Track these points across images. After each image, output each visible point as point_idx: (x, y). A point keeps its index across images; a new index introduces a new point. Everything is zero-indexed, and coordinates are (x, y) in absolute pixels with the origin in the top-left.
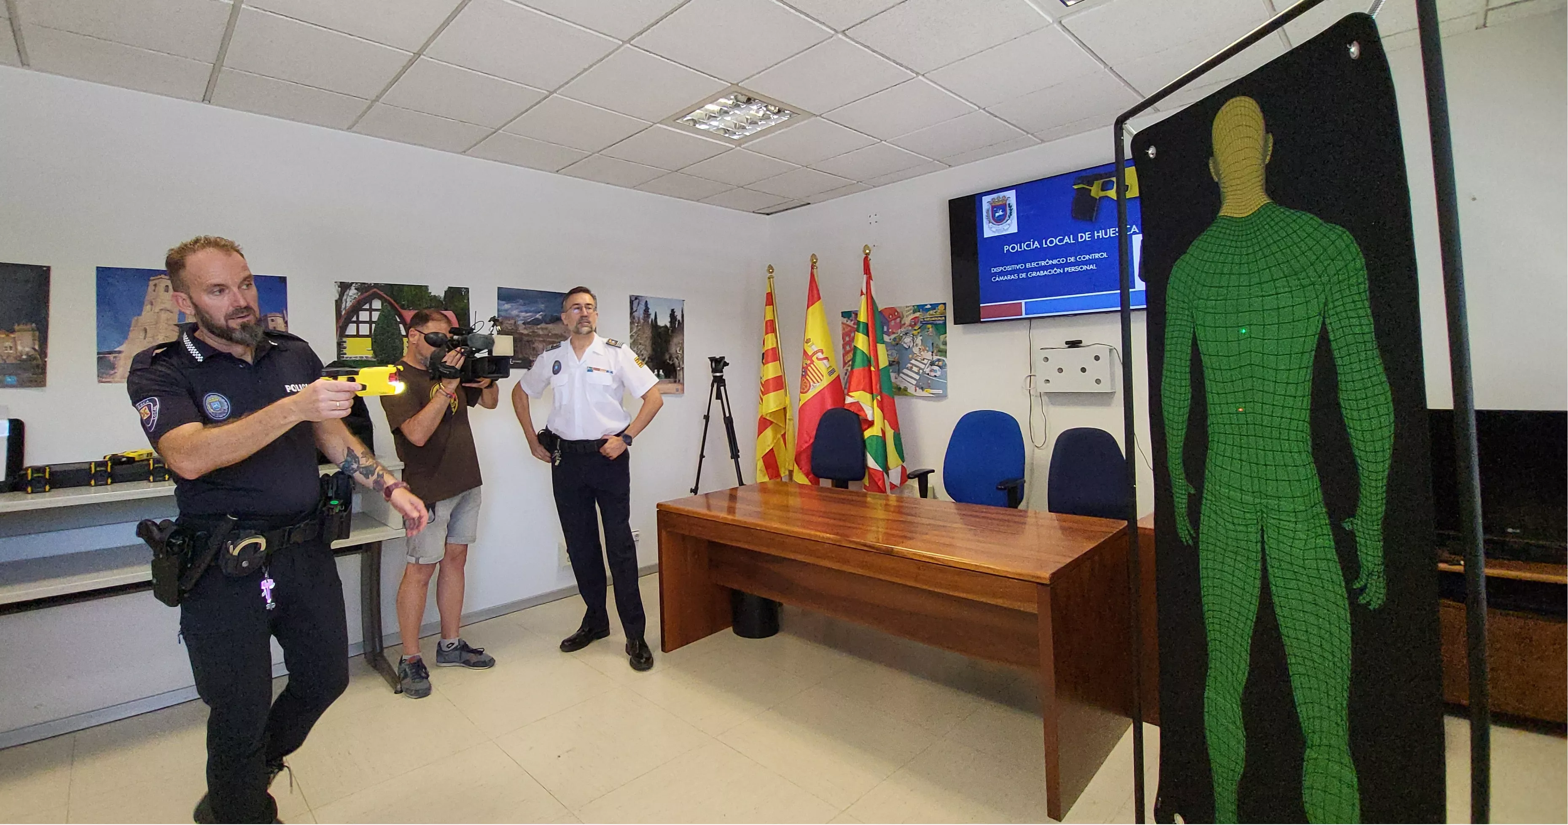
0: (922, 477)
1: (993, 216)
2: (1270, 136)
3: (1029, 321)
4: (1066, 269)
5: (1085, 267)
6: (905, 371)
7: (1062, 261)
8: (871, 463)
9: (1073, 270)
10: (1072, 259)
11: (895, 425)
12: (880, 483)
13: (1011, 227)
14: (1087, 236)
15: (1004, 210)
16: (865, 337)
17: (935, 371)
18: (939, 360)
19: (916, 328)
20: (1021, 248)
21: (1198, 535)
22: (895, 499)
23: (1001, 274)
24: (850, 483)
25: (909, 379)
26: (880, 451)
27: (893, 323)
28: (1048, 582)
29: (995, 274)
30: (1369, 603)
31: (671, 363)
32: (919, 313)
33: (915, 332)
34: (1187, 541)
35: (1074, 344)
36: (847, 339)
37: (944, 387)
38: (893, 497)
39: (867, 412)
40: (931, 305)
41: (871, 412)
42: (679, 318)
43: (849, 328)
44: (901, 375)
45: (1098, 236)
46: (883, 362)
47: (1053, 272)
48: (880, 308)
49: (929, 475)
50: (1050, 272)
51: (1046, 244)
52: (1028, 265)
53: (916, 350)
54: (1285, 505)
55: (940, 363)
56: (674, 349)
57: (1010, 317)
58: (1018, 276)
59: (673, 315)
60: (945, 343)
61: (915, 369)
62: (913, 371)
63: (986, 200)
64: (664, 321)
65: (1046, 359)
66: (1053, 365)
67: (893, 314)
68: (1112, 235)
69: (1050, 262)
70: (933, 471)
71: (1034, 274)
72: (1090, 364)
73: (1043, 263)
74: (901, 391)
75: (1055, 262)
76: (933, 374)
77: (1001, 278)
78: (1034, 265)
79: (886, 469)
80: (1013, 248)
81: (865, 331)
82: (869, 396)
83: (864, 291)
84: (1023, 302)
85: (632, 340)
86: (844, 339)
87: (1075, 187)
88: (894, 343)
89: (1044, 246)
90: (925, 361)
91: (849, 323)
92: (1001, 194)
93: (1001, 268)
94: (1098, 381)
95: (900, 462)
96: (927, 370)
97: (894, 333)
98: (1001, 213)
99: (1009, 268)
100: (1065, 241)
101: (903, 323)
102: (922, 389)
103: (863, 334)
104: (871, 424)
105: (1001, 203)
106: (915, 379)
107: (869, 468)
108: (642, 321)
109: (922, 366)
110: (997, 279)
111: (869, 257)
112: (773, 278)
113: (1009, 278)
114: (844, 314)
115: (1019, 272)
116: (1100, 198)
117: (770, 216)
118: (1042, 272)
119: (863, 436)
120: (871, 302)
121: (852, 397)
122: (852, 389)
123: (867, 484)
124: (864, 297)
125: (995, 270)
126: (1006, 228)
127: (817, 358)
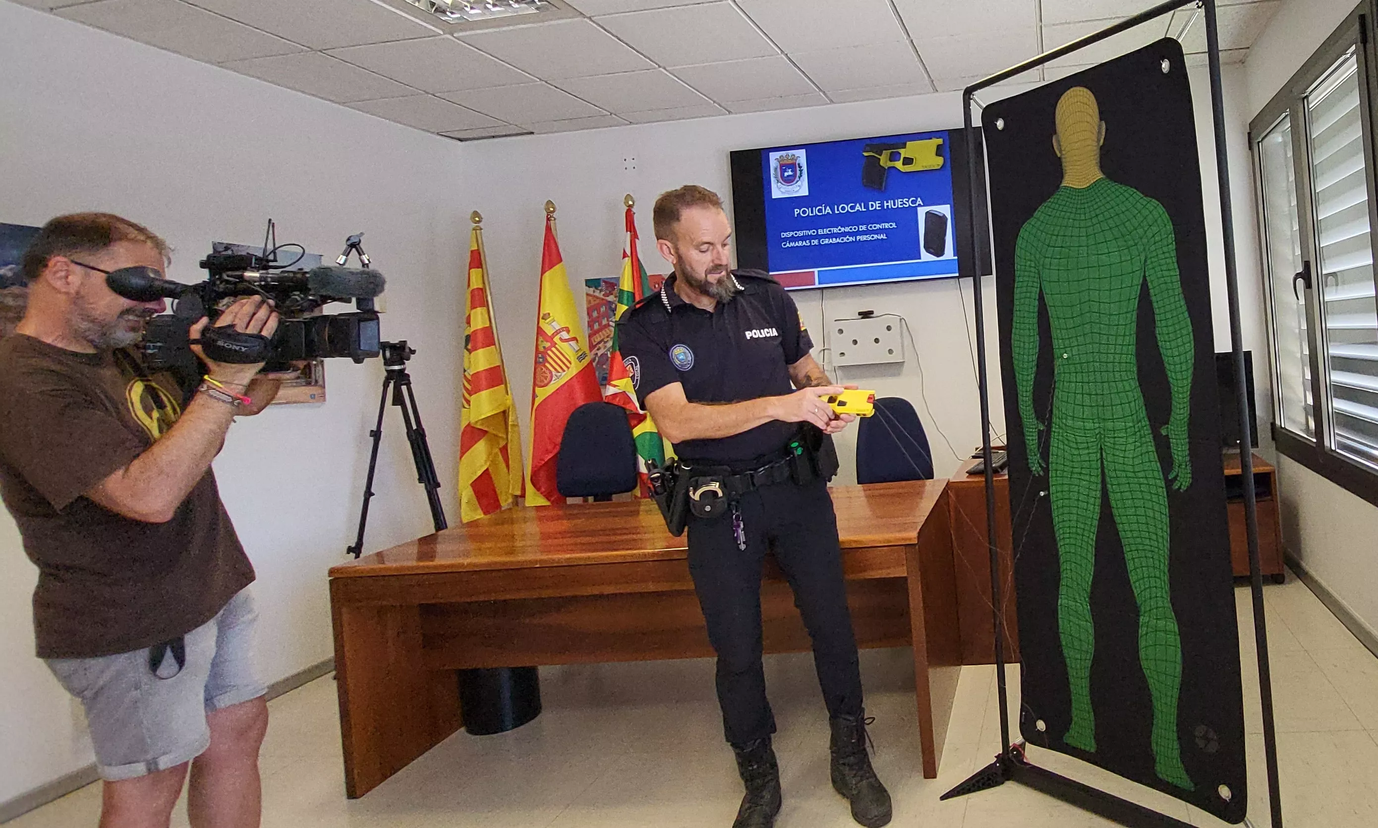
1: (782, 175)
2: (1103, 123)
3: (821, 291)
4: (858, 238)
5: (876, 236)
7: (854, 229)
9: (865, 239)
10: (864, 227)
13: (801, 188)
14: (877, 205)
15: (794, 171)
20: (812, 212)
21: (1048, 467)
23: (793, 239)
26: (656, 450)
28: (917, 542)
29: (786, 239)
30: (1180, 488)
34: (1038, 472)
35: (866, 315)
36: (595, 314)
45: (887, 206)
47: (845, 240)
50: (842, 240)
51: (838, 210)
52: (820, 232)
54: (1119, 425)
57: (803, 287)
58: (810, 242)
63: (774, 157)
65: (840, 331)
66: (848, 337)
68: (900, 206)
69: (843, 229)
71: (826, 241)
72: (883, 335)
73: (835, 230)
75: (847, 229)
77: (792, 244)
78: (826, 231)
80: (804, 212)
83: (628, 252)
84: (816, 270)
86: (589, 314)
87: (865, 154)
89: (836, 212)
91: (597, 293)
92: (791, 152)
93: (792, 233)
94: (890, 351)
98: (790, 173)
99: (800, 234)
100: (857, 209)
104: (643, 418)
105: (790, 162)
110: (788, 245)
111: (634, 210)
112: (481, 229)
113: (800, 244)
114: (589, 283)
115: (810, 238)
116: (889, 168)
117: (463, 143)
118: (834, 239)
119: (632, 434)
120: (638, 268)
121: (615, 386)
122: (614, 377)
123: (639, 494)
124: (628, 261)
125: (784, 235)
126: (796, 190)
127: (561, 339)
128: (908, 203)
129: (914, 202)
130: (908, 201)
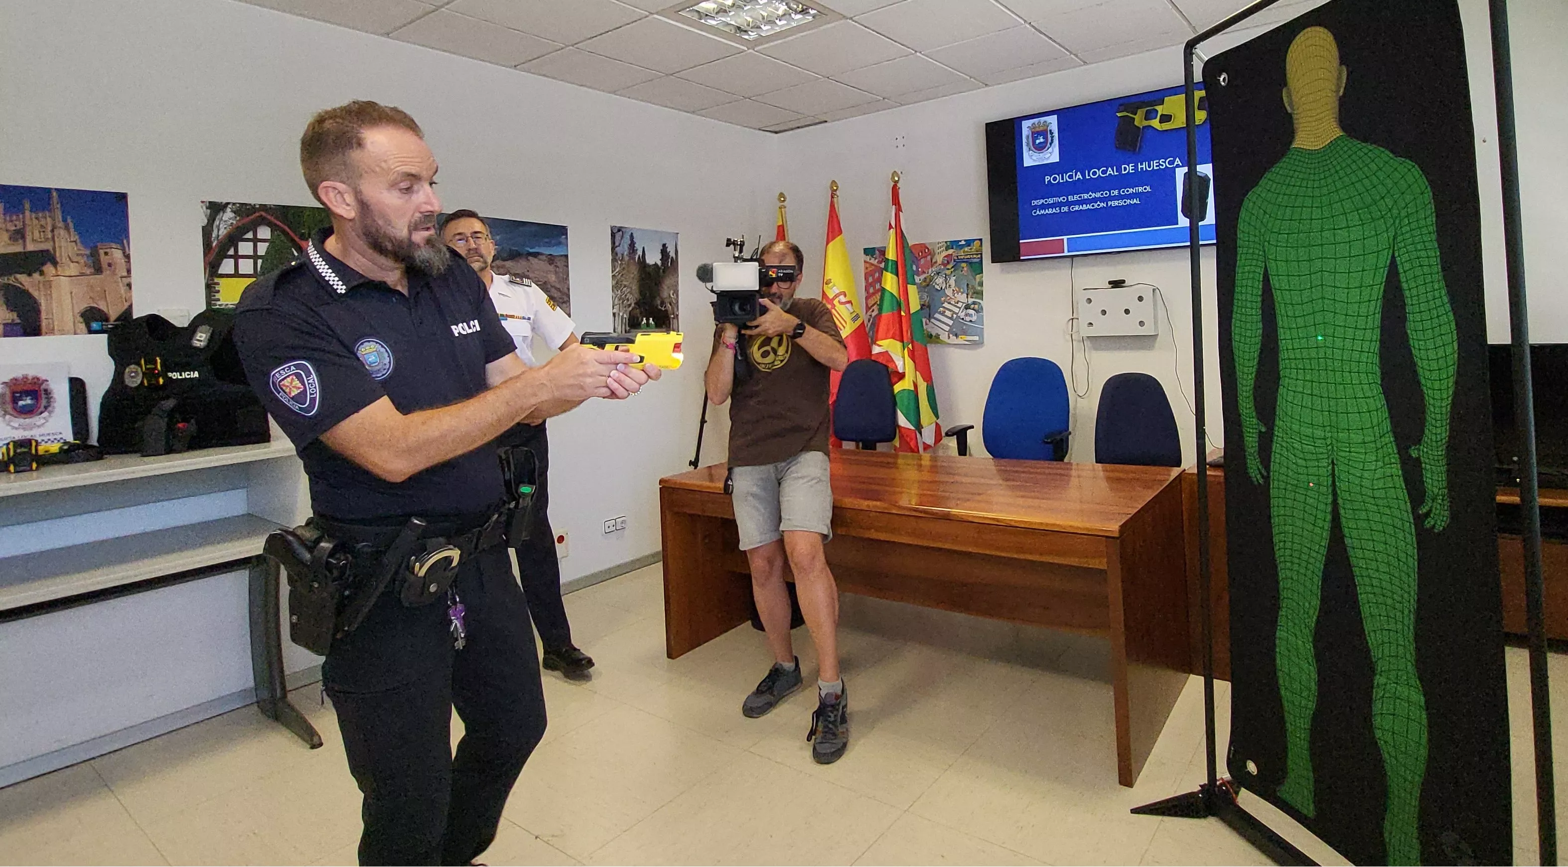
0: (961, 434)
1: (1034, 142)
2: (1344, 68)
3: (1069, 259)
4: (1109, 203)
5: (1128, 201)
6: (937, 316)
7: (1106, 194)
8: (902, 421)
9: (1117, 204)
10: (1116, 192)
11: (928, 378)
12: (912, 444)
13: (1052, 155)
14: (1130, 168)
15: (1046, 138)
16: (895, 277)
17: (971, 315)
18: (974, 303)
19: (949, 266)
20: (1063, 179)
21: (1268, 473)
22: (928, 458)
23: (1043, 207)
24: (878, 445)
25: (941, 325)
26: (912, 405)
27: (923, 261)
28: (1117, 535)
29: (1035, 207)
30: (1433, 526)
31: (663, 309)
32: (952, 250)
33: (948, 272)
34: (1257, 480)
35: (1117, 284)
36: (871, 279)
37: (981, 334)
38: (926, 457)
39: (897, 363)
40: (965, 241)
41: (902, 363)
42: (672, 254)
43: (873, 267)
44: (933, 320)
45: (1142, 168)
46: (915, 306)
47: (1096, 206)
48: (911, 242)
49: (968, 432)
50: (1093, 206)
51: (1089, 175)
52: (1070, 198)
53: (949, 292)
54: (1356, 438)
55: (976, 306)
56: (666, 292)
57: (1052, 255)
58: (1060, 209)
59: (664, 251)
60: (981, 284)
61: (948, 313)
62: (947, 317)
63: (1026, 124)
64: (653, 258)
65: (1089, 301)
66: (1096, 307)
67: (924, 251)
68: (1155, 168)
69: (1093, 195)
70: (972, 427)
71: (1077, 208)
72: (1134, 305)
73: (1086, 196)
74: (933, 339)
75: (1098, 195)
76: (968, 319)
77: (1042, 212)
78: (1076, 197)
79: (919, 427)
80: (1055, 179)
81: (894, 271)
82: (899, 344)
83: (893, 224)
84: (1065, 238)
85: (614, 282)
87: (1119, 115)
88: (924, 284)
89: (1087, 177)
90: (960, 305)
91: (872, 261)
92: (1043, 119)
93: (1042, 201)
94: (1142, 323)
95: (935, 419)
96: (962, 315)
97: (924, 272)
98: (1042, 140)
99: (1051, 201)
100: (1108, 173)
101: (933, 261)
102: (956, 335)
103: (892, 273)
104: (902, 376)
105: (1041, 128)
106: (948, 325)
107: (899, 427)
108: (626, 258)
109: (957, 310)
110: (1038, 212)
111: (898, 185)
112: (785, 207)
113: (1050, 211)
114: (867, 251)
115: (1060, 205)
116: (1144, 127)
117: (778, 135)
118: (1084, 205)
119: (893, 390)
120: (901, 238)
121: (880, 346)
122: (879, 336)
123: (898, 445)
124: (892, 231)
125: (1035, 203)
126: (1047, 156)
127: (839, 302)
128: (1164, 164)
129: (1171, 163)
130: (1165, 162)
